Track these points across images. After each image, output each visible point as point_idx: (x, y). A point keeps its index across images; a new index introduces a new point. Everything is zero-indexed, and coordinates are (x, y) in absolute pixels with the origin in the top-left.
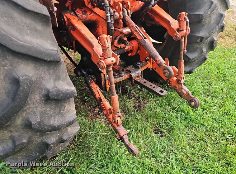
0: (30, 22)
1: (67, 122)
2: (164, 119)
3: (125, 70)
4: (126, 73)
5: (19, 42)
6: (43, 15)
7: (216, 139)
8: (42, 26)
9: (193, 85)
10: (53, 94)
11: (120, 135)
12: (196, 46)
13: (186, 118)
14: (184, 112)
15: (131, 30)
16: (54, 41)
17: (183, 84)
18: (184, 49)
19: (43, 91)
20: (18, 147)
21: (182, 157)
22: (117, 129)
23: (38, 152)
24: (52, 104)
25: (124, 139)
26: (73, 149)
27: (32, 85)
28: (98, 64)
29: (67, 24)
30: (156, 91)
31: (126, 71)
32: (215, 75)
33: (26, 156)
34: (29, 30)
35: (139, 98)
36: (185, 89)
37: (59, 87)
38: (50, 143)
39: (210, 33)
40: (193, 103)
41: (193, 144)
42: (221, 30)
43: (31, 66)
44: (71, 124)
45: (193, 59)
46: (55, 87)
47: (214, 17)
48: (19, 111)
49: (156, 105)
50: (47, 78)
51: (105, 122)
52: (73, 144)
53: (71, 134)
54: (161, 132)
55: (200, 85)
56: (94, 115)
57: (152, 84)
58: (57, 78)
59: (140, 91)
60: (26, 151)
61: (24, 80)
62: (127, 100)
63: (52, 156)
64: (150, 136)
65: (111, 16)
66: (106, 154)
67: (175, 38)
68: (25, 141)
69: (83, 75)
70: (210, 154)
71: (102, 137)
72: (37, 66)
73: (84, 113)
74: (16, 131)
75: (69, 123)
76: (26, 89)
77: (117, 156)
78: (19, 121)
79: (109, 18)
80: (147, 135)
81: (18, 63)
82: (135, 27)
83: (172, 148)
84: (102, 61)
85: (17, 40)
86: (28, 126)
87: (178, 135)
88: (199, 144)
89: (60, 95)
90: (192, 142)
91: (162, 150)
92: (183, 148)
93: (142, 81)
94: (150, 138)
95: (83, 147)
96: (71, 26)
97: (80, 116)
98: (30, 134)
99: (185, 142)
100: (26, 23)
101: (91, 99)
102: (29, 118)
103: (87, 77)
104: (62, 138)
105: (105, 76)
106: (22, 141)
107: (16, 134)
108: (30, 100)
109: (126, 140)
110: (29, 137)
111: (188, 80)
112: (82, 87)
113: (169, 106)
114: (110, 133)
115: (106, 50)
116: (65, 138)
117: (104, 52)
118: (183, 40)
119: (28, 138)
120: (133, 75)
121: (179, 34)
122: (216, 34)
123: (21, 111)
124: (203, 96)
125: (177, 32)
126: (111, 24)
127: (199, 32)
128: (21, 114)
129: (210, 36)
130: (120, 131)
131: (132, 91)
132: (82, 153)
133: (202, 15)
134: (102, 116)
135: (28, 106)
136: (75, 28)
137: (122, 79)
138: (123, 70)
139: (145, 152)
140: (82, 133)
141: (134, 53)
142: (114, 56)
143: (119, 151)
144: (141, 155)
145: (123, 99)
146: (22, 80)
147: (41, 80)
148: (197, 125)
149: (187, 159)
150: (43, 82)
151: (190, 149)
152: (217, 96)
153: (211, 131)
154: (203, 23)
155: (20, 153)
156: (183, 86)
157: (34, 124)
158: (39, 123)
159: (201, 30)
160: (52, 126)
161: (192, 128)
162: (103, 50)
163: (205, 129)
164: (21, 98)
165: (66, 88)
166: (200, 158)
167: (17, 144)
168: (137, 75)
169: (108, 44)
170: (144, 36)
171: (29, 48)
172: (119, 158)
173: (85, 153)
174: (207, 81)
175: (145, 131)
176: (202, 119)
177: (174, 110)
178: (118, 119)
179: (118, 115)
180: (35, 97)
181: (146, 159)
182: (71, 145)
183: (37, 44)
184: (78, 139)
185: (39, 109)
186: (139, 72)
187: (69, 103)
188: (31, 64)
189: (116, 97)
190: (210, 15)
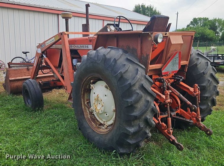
11: (172, 139)
17: (200, 121)
18: (199, 101)
22: (170, 136)
25: (175, 141)
40: (209, 132)
42: (217, 94)
47: (212, 87)
67: (193, 95)
82: (174, 90)
102: (147, 116)
117: (167, 97)
118: (197, 96)
121: (195, 93)
122: (215, 96)
127: (205, 94)
129: (211, 96)
133: (205, 86)
137: (166, 116)
154: (206, 90)
170: (179, 93)
178: (171, 131)
185: (149, 114)
186: (175, 113)
190: (209, 86)
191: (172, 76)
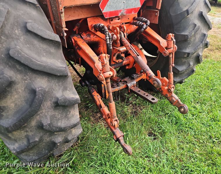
0: (46, 47)
1: (72, 125)
2: (158, 124)
3: (122, 81)
4: (123, 83)
5: (38, 62)
6: (56, 41)
7: (204, 142)
8: (55, 49)
9: (184, 94)
10: (61, 101)
11: (116, 137)
12: (184, 60)
13: (177, 123)
14: (175, 117)
15: (127, 49)
16: (63, 60)
17: (173, 93)
18: (172, 64)
19: (54, 99)
20: (32, 145)
21: (173, 157)
22: (114, 131)
23: (47, 149)
24: (60, 110)
25: (120, 140)
26: (76, 149)
27: (46, 94)
28: (98, 77)
29: (74, 45)
30: (148, 98)
31: (124, 81)
32: (205, 84)
33: (37, 153)
34: (45, 53)
35: (136, 105)
36: (176, 97)
37: (66, 96)
38: (57, 142)
39: (196, 50)
40: (182, 110)
41: (183, 146)
42: (206, 47)
43: (45, 80)
44: (74, 126)
45: (182, 71)
46: (63, 95)
47: (198, 37)
48: (34, 115)
49: (150, 111)
50: (57, 89)
51: (105, 126)
52: (77, 145)
53: (75, 135)
54: (155, 135)
55: (191, 93)
56: (95, 120)
57: (145, 93)
58: (65, 89)
59: (137, 99)
60: (37, 149)
61: (40, 90)
62: (125, 107)
63: (58, 154)
64: (145, 138)
65: (109, 38)
66: (105, 154)
67: (164, 54)
68: (37, 139)
69: (87, 85)
70: (198, 155)
71: (102, 139)
72: (49, 79)
73: (87, 118)
74: (31, 131)
75: (73, 125)
76: (41, 97)
77: (114, 156)
78: (34, 123)
79: (108, 40)
80: (141, 138)
81: (35, 77)
82: (130, 46)
83: (163, 149)
84: (101, 74)
85: (36, 61)
86: (40, 127)
87: (169, 138)
88: (188, 146)
89: (66, 102)
90: (182, 144)
91: (154, 151)
92: (174, 150)
93: (137, 90)
94: (144, 140)
95: (85, 148)
96: (77, 47)
97: (83, 121)
98: (41, 134)
99: (176, 144)
100: (43, 48)
101: (93, 105)
102: (41, 121)
103: (89, 87)
104: (67, 139)
105: (105, 86)
106: (35, 139)
107: (30, 134)
108: (43, 106)
109: (122, 141)
110: (41, 136)
111: (180, 89)
112: (86, 95)
113: (162, 112)
114: (109, 135)
115: (105, 66)
116: (70, 138)
117: (103, 68)
118: (171, 56)
119: (39, 137)
120: (129, 85)
121: (167, 51)
122: (201, 50)
123: (36, 115)
124: (193, 103)
125: (166, 50)
126: (110, 44)
128: (36, 117)
129: (195, 52)
130: (116, 133)
131: (130, 99)
132: (84, 153)
133: (187, 35)
134: (102, 121)
135: (41, 111)
136: (80, 48)
137: (120, 88)
138: (120, 81)
139: (140, 152)
140: (84, 135)
141: (130, 67)
142: (111, 70)
143: (116, 152)
144: (136, 156)
145: (122, 105)
146: (38, 90)
147: (52, 90)
148: (187, 129)
149: (177, 159)
150: (54, 92)
151: (180, 150)
152: (206, 103)
153: (200, 135)
154: (188, 42)
155: (32, 150)
156: (174, 95)
157: (45, 126)
158: (49, 125)
159: (187, 47)
160: (59, 128)
161: (182, 132)
162: (102, 66)
163: (194, 133)
164: (36, 104)
165: (71, 96)
166: (189, 158)
167: (31, 141)
168: (132, 85)
169: (107, 61)
170: (137, 54)
171: (45, 67)
172: (116, 158)
173: (86, 153)
174: (197, 90)
175: (140, 134)
176: (191, 124)
177: (167, 116)
178: (115, 123)
179: (114, 120)
180: (47, 104)
181: (140, 158)
182: (75, 145)
183: (50, 63)
184: (81, 140)
185: (50, 113)
186: (135, 82)
187: (74, 109)
188: (45, 78)
189: (113, 104)
190: (194, 35)
191: (134, 19)
